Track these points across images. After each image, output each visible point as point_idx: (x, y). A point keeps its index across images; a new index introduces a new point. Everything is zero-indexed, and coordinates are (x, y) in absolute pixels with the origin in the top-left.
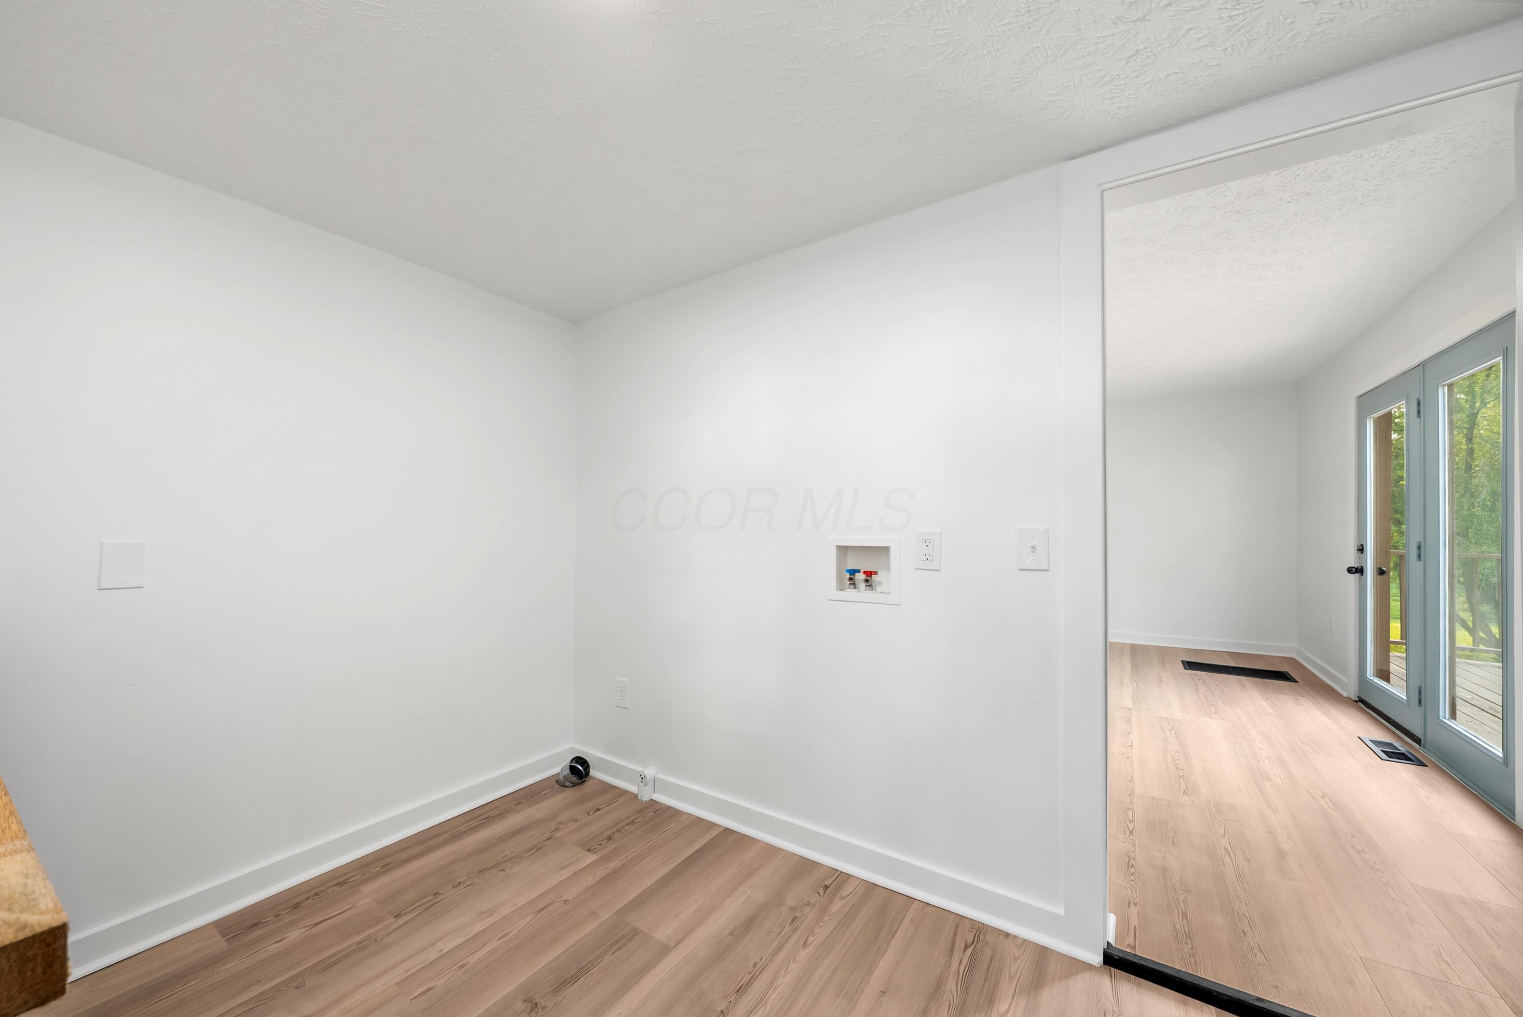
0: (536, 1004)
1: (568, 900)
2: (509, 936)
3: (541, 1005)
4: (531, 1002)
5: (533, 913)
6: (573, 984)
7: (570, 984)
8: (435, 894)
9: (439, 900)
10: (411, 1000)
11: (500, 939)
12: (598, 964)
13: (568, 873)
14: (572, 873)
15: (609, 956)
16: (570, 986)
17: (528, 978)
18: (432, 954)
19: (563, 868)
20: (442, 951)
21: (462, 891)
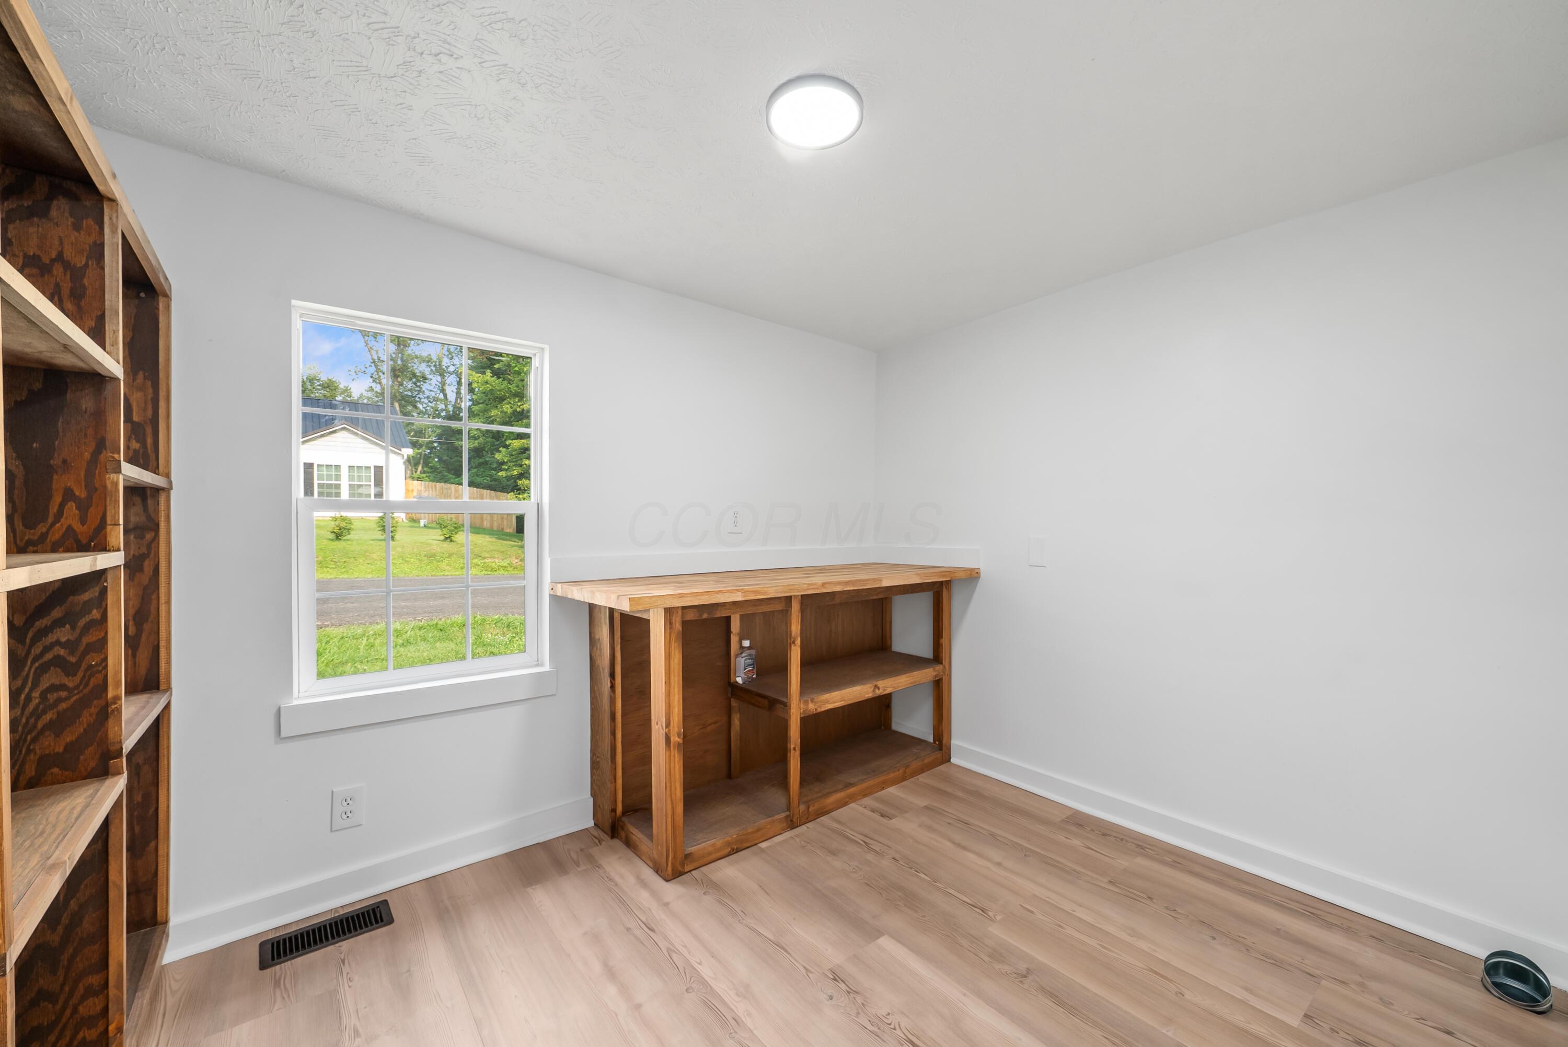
0: (1025, 977)
1: (1183, 995)
2: (1110, 953)
3: (1025, 980)
4: (1028, 973)
5: (1148, 966)
6: (1054, 1002)
7: (1052, 999)
8: (1149, 898)
9: (1141, 900)
10: (1021, 905)
11: (1101, 945)
12: (1085, 1023)
13: (1240, 994)
14: (1242, 998)
15: (1100, 1033)
16: (1050, 1000)
17: (1056, 970)
18: (1067, 906)
19: (1247, 989)
20: (1075, 911)
21: (1165, 914)
